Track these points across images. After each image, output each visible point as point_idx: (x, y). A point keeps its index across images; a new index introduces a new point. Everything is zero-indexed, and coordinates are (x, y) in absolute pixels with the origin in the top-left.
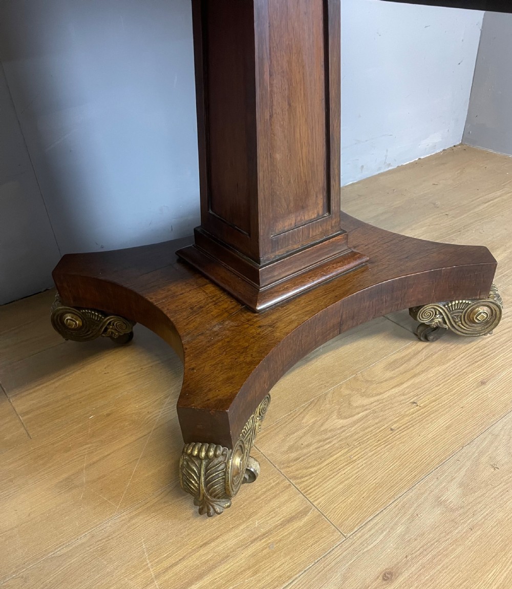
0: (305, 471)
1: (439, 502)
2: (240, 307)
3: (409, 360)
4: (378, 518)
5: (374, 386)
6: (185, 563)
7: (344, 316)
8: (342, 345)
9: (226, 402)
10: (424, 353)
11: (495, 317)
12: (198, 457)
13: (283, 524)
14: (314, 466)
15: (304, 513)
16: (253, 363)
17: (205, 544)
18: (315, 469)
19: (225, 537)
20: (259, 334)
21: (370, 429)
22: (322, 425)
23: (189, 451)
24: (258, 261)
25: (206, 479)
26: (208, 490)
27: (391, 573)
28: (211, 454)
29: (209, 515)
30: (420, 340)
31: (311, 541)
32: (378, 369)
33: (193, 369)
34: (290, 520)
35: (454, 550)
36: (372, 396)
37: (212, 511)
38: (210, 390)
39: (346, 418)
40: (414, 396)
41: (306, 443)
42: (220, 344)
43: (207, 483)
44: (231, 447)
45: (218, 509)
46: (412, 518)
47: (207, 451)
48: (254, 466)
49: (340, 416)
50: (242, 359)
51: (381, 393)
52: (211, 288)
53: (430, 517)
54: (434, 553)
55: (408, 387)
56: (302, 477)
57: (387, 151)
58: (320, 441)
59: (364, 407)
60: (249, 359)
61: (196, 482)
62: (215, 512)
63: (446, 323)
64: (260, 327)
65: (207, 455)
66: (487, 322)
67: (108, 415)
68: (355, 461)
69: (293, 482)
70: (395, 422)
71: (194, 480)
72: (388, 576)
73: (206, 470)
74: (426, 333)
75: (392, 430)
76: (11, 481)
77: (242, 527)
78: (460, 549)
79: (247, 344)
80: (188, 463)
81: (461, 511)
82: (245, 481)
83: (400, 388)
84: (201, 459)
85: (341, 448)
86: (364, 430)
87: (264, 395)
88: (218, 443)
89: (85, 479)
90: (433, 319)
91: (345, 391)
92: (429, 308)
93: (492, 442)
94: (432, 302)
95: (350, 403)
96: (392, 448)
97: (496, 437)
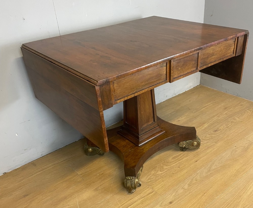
0: (152, 184)
2: (135, 145)
3: (178, 156)
4: (169, 192)
5: (169, 163)
6: (127, 203)
7: (160, 146)
8: (161, 153)
9: (134, 167)
10: (182, 154)
11: (198, 145)
12: (129, 179)
15: (153, 192)
16: (139, 158)
17: (131, 199)
18: (155, 183)
19: (135, 198)
20: (140, 152)
21: (168, 174)
22: (156, 173)
23: (127, 178)
24: (139, 134)
25: (131, 184)
26: (131, 187)
29: (131, 193)
30: (181, 151)
31: (154, 198)
32: (170, 159)
33: (126, 160)
34: (149, 194)
36: (169, 166)
38: (131, 164)
39: (162, 171)
40: (179, 165)
41: (152, 178)
42: (131, 154)
44: (136, 177)
45: (133, 191)
46: (177, 192)
48: (140, 183)
49: (160, 171)
50: (137, 157)
51: (171, 165)
52: (127, 141)
53: (181, 191)
54: (181, 198)
55: (177, 163)
57: (174, 90)
58: (156, 177)
59: (166, 169)
60: (138, 157)
62: (133, 192)
63: (186, 146)
64: (140, 150)
65: (131, 178)
66: (197, 146)
67: (102, 174)
68: (164, 181)
69: (150, 186)
70: (174, 172)
71: (128, 184)
72: (171, 203)
73: (131, 182)
74: (183, 149)
75: (173, 174)
76: (82, 190)
77: (138, 196)
78: (186, 197)
79: (137, 154)
80: (126, 181)
81: (188, 190)
82: (138, 186)
83: (176, 164)
85: (161, 178)
86: (166, 174)
87: (142, 166)
88: (133, 176)
89: (100, 189)
90: (183, 146)
91: (162, 165)
92: (181, 143)
93: (196, 175)
94: (182, 141)
95: (163, 168)
96: (173, 178)
97: (198, 174)
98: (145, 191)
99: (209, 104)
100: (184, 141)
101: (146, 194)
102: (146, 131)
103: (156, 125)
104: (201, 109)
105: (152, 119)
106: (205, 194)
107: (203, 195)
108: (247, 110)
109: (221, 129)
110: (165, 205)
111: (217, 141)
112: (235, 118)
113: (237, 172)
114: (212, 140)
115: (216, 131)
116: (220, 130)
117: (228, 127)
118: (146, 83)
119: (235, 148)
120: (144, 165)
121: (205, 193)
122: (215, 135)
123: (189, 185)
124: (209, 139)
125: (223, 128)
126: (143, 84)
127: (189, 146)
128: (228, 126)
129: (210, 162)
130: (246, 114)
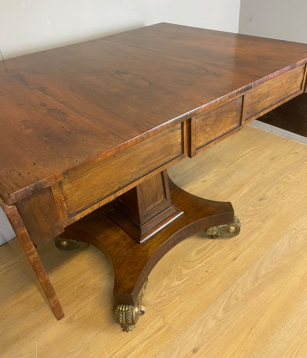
0: (164, 308)
1: (215, 317)
2: (134, 241)
3: (206, 249)
4: (192, 326)
5: (191, 263)
6: (119, 352)
7: (175, 240)
9: (130, 290)
10: (212, 244)
11: (238, 231)
12: (122, 310)
13: (156, 332)
14: (167, 305)
15: (164, 327)
16: (140, 270)
17: (127, 343)
18: (168, 306)
19: (134, 340)
20: (142, 255)
21: (189, 286)
22: (170, 285)
23: (118, 309)
24: (140, 223)
25: (125, 319)
26: (126, 323)
27: (196, 349)
28: (127, 309)
29: (127, 332)
30: (210, 238)
31: (167, 338)
32: (193, 255)
33: (118, 275)
34: (159, 330)
35: (219, 338)
36: (190, 269)
37: (128, 330)
38: (125, 285)
39: (180, 280)
40: (207, 268)
41: (164, 294)
42: (127, 261)
43: (126, 321)
44: (134, 305)
45: (131, 329)
46: (205, 325)
47: (125, 308)
48: (143, 309)
49: (178, 280)
50: (136, 269)
51: (194, 267)
52: (122, 232)
53: (212, 324)
54: (212, 340)
55: (205, 263)
56: (162, 311)
58: (169, 293)
59: (187, 275)
60: (138, 268)
61: (122, 320)
62: (129, 330)
63: (218, 234)
64: (142, 251)
65: (125, 310)
66: (235, 232)
67: (82, 286)
68: (183, 301)
69: (159, 313)
70: (199, 281)
71: (121, 319)
72: (195, 351)
73: (125, 315)
74: (212, 237)
75: (198, 285)
77: (140, 335)
78: (221, 337)
79: (137, 261)
80: (118, 313)
81: (223, 321)
82: (140, 315)
83: (202, 264)
84: (123, 312)
85: (178, 295)
86: (187, 286)
87: (146, 279)
88: (129, 305)
89: (76, 318)
90: (213, 233)
91: (180, 267)
92: (210, 229)
93: (236, 288)
94: (211, 227)
95: (181, 273)
96: (198, 294)
97: (238, 285)
98: (152, 323)
99: (248, 151)
100: (214, 226)
101: (153, 331)
102: (152, 215)
103: (168, 204)
104: (237, 160)
105: (162, 196)
106: (253, 331)
107: (249, 333)
108: (305, 162)
109: (269, 197)
111: (265, 219)
112: (289, 175)
113: (302, 281)
114: (256, 216)
115: (261, 199)
116: (267, 198)
117: (279, 193)
119: (294, 232)
120: (148, 277)
121: (252, 329)
122: (260, 207)
124: (252, 215)
125: (272, 193)
127: (222, 233)
128: (279, 190)
129: (257, 260)
130: (304, 169)
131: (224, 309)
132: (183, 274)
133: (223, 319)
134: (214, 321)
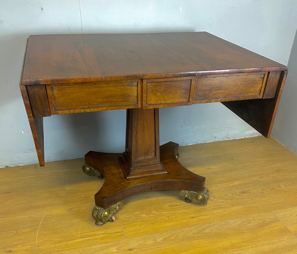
0: (127, 224)
1: (155, 240)
2: (124, 177)
3: (177, 206)
4: (137, 239)
5: (161, 210)
7: (152, 187)
9: (105, 197)
10: (185, 205)
12: (96, 209)
13: (114, 233)
15: (121, 232)
17: (94, 231)
18: (130, 224)
20: (124, 185)
22: (140, 215)
24: (131, 166)
26: (97, 217)
31: (118, 238)
32: (166, 206)
36: (159, 212)
37: (98, 224)
38: (103, 194)
39: (147, 215)
40: (170, 215)
41: (132, 218)
42: (113, 184)
43: (97, 215)
44: (105, 209)
46: (146, 241)
47: (99, 208)
48: (114, 218)
49: (146, 214)
51: (162, 212)
53: (150, 242)
54: (144, 249)
56: (125, 225)
57: (228, 133)
59: (154, 214)
60: (117, 190)
63: (189, 198)
64: (125, 183)
66: (202, 201)
67: (87, 197)
68: (141, 226)
69: (123, 225)
70: (159, 220)
71: (94, 214)
72: (130, 250)
73: (97, 212)
75: (157, 222)
76: (58, 205)
77: (104, 231)
78: (151, 250)
79: (119, 186)
82: (110, 221)
83: (168, 212)
85: (140, 222)
86: (149, 219)
87: (120, 200)
88: (102, 207)
90: (185, 196)
91: (152, 209)
92: (183, 191)
93: (181, 232)
96: (153, 226)
97: (183, 231)
98: (115, 228)
99: (262, 160)
100: (186, 190)
101: (113, 232)
103: (157, 161)
104: (247, 163)
105: (153, 154)
109: (251, 193)
110: (122, 250)
111: (236, 204)
113: (230, 246)
114: (231, 201)
115: (243, 192)
116: (249, 193)
118: (105, 100)
119: (251, 219)
122: (239, 197)
123: (164, 239)
124: (227, 199)
126: (99, 100)
128: (263, 192)
129: (208, 224)
131: (164, 238)
132: (152, 213)
133: (159, 243)
134: (153, 242)
